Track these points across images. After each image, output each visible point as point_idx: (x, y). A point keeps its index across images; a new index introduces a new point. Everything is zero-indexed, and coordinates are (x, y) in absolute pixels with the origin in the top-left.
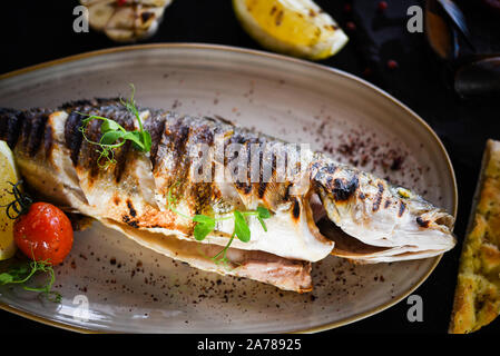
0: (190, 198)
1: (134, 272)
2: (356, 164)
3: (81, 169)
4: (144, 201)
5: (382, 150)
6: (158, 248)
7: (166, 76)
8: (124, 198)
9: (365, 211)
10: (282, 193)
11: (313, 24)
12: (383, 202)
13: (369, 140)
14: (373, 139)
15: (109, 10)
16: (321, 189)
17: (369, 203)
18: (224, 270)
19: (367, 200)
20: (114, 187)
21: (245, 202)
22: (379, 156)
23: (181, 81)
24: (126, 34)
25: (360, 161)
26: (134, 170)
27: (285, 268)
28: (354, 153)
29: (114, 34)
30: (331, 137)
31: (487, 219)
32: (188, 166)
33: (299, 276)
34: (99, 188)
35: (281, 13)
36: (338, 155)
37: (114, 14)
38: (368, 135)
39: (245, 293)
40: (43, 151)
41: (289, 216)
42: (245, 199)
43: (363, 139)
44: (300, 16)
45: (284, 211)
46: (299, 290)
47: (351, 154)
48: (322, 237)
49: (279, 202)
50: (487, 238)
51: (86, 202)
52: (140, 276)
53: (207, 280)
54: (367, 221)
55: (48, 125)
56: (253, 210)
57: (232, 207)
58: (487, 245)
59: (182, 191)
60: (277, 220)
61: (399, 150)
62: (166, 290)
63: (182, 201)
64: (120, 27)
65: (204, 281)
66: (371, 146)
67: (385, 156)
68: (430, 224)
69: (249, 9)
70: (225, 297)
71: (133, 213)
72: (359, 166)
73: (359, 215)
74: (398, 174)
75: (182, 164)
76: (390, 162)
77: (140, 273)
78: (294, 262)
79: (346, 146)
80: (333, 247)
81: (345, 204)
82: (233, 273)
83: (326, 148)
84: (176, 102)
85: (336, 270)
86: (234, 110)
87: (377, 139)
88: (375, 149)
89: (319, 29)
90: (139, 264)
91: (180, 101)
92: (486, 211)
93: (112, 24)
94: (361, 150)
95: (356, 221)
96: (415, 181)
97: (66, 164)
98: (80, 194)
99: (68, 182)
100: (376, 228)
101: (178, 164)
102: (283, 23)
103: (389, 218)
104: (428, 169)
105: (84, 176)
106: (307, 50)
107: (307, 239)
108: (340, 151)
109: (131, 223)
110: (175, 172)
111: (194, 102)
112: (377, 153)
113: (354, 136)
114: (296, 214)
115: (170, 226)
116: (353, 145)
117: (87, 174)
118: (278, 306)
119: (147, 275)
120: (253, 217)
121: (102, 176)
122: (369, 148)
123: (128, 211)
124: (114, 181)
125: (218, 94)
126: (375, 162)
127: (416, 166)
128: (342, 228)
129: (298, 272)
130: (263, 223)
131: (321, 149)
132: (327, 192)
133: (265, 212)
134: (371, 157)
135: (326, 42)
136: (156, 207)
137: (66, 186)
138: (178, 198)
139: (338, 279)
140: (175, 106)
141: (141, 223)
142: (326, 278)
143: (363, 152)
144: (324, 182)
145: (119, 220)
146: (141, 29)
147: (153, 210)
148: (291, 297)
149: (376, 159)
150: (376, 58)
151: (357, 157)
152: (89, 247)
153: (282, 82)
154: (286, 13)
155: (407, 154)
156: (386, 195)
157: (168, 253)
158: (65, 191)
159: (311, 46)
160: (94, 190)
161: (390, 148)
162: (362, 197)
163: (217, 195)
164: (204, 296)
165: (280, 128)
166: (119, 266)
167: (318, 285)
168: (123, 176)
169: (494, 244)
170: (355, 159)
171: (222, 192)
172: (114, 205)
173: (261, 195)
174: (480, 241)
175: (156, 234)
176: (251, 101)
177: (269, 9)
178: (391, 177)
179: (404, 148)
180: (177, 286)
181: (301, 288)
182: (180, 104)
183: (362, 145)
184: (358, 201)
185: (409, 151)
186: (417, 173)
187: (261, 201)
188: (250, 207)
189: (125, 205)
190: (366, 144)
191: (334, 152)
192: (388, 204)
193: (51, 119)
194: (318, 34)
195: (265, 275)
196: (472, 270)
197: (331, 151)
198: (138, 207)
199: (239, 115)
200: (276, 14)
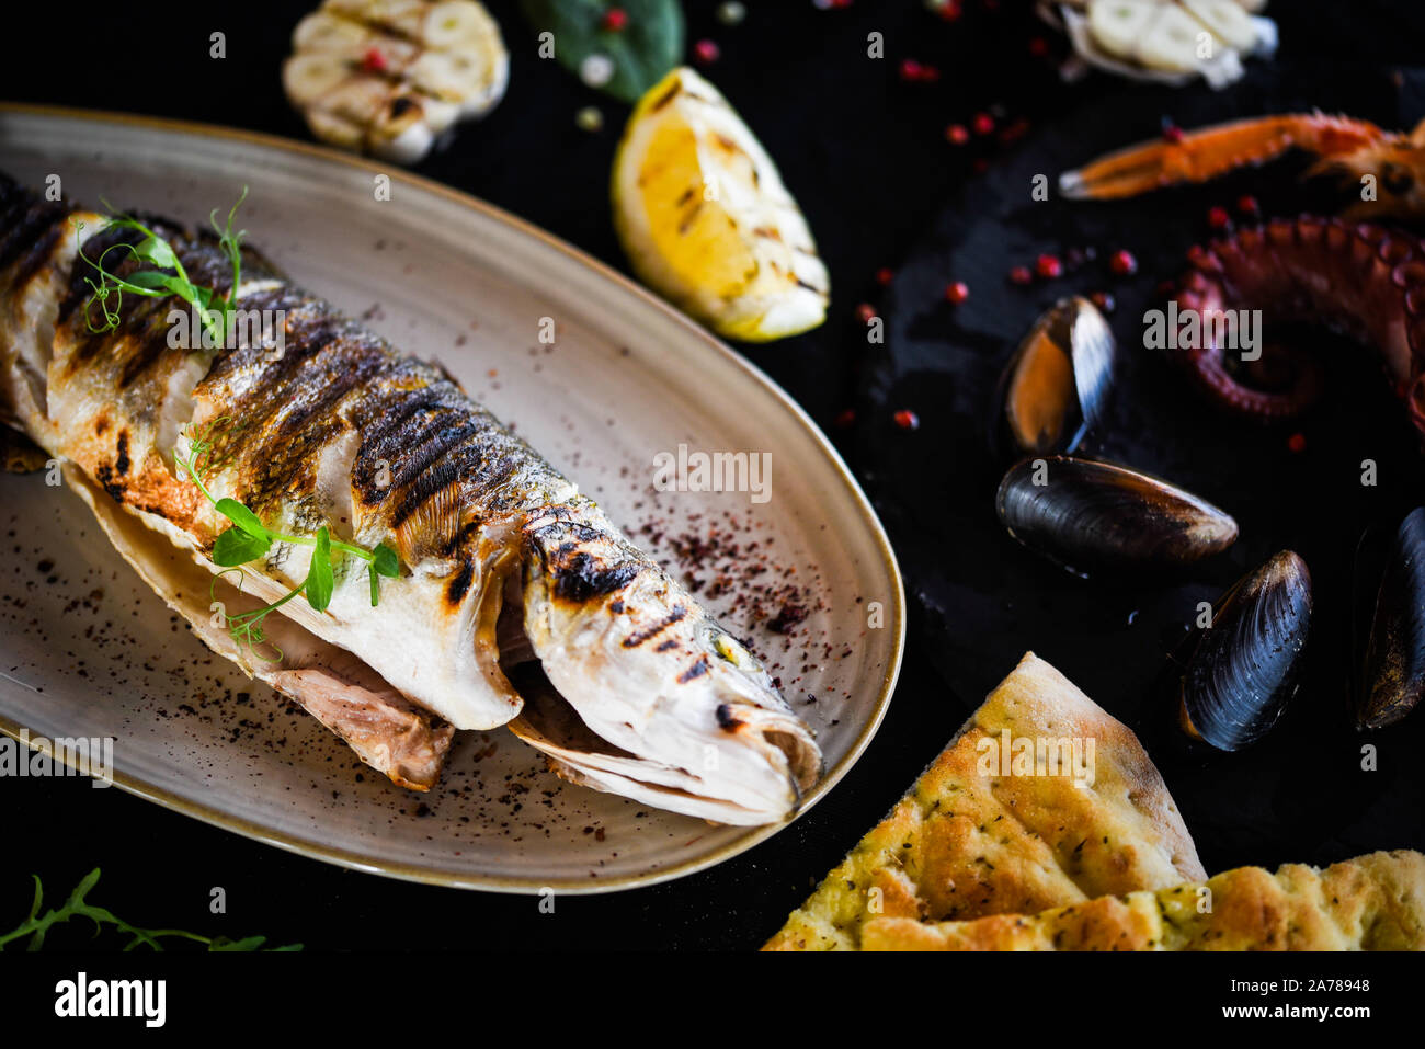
0: (247, 471)
1: (75, 604)
2: (695, 586)
3: (65, 334)
4: (155, 443)
5: (770, 579)
6: (146, 569)
7: (380, 246)
8: (119, 422)
9: (603, 637)
10: (448, 533)
11: (749, 248)
12: (661, 638)
13: (753, 546)
14: (761, 551)
15: (339, 73)
16: (536, 557)
17: (624, 626)
18: (255, 666)
19: (623, 620)
20: (110, 395)
21: (356, 521)
22: (758, 589)
23: (408, 269)
24: (347, 132)
25: (708, 586)
26: (168, 372)
27: (383, 707)
28: (706, 562)
29: (322, 122)
30: (671, 511)
31: (926, 816)
32: (280, 402)
33: (405, 738)
34: (80, 386)
35: (698, 208)
36: (670, 555)
37: (345, 82)
38: (757, 536)
39: (283, 742)
40: (15, 271)
41: (438, 590)
42: (358, 514)
43: (741, 540)
44: (733, 224)
45: (432, 576)
46: (394, 776)
47: (697, 562)
48: (499, 677)
49: (431, 551)
50: (903, 860)
51: (44, 411)
52: (85, 617)
53: (219, 684)
54: (597, 660)
55: (54, 228)
56: (366, 548)
57: (324, 523)
58: (893, 873)
59: (238, 447)
60: (410, 591)
61: (807, 592)
62: (119, 665)
63: (228, 469)
64: (342, 114)
65: (212, 683)
66: (753, 562)
67: (770, 594)
68: (742, 731)
69: (642, 182)
70: (236, 732)
71: (124, 464)
72: (700, 594)
73: (585, 640)
74: (776, 641)
75: (270, 396)
76: (772, 611)
77: (90, 611)
78: (415, 707)
79: (695, 542)
80: (517, 710)
81: (570, 611)
82: (270, 679)
83: (647, 529)
84: (376, 308)
85: (515, 780)
86: (492, 374)
87: (771, 554)
88: (756, 571)
89: (757, 265)
90: (98, 594)
91: (385, 308)
92: (934, 797)
93: (332, 101)
94: (726, 561)
95: (571, 649)
96: (805, 669)
97: (44, 318)
98: (40, 389)
99: (31, 355)
100: (611, 684)
101: (262, 391)
102: (693, 231)
103: (650, 675)
104: (847, 654)
105: (63, 351)
106: (714, 305)
107: (461, 664)
108: (677, 546)
109: (110, 490)
110: (243, 404)
111: (413, 324)
112: (753, 583)
113: (725, 527)
114: (455, 593)
115: (183, 521)
116: (714, 544)
117: (71, 349)
118: (335, 795)
119: (98, 622)
120: (360, 563)
121: (98, 364)
122: (743, 565)
123: (115, 454)
124: (116, 383)
125: (475, 325)
126: (741, 600)
127: (825, 639)
128: (545, 664)
129: (407, 729)
130: (375, 583)
131: (635, 526)
132: (545, 570)
133: (388, 562)
134: (737, 585)
135: (759, 299)
136: (171, 465)
137: (21, 362)
138: (224, 462)
139: (505, 800)
140: (368, 316)
141: (130, 494)
142: (481, 786)
143: (726, 569)
144: (551, 545)
145: (91, 470)
146: (382, 132)
147: (162, 470)
148: (376, 790)
149: (746, 593)
150: (879, 395)
151: (708, 574)
152: (14, 519)
153: (625, 352)
154: (706, 210)
155: (819, 606)
156: (679, 630)
157: (160, 586)
158: (16, 372)
159: (728, 299)
160: (70, 386)
161: (789, 581)
162: (616, 609)
163: (306, 485)
164: (190, 710)
165: (571, 449)
166: (52, 580)
167: (455, 793)
168: (141, 377)
169: (912, 879)
170: (698, 576)
171: (318, 484)
172: (94, 434)
173: (397, 522)
174: (882, 858)
175: (155, 533)
176: (538, 368)
177: (680, 191)
178: (758, 643)
179: (819, 592)
180: (147, 667)
181: (404, 772)
182: (381, 318)
183: (732, 553)
184: (602, 613)
185: (826, 603)
186: (816, 655)
187: (392, 534)
188: (363, 537)
189: (115, 440)
190: (741, 552)
191: (663, 542)
192: (671, 645)
193: (70, 220)
194: (751, 276)
195: (333, 711)
196: (831, 915)
197: (655, 540)
198: (138, 453)
199: (496, 386)
200: (689, 206)
